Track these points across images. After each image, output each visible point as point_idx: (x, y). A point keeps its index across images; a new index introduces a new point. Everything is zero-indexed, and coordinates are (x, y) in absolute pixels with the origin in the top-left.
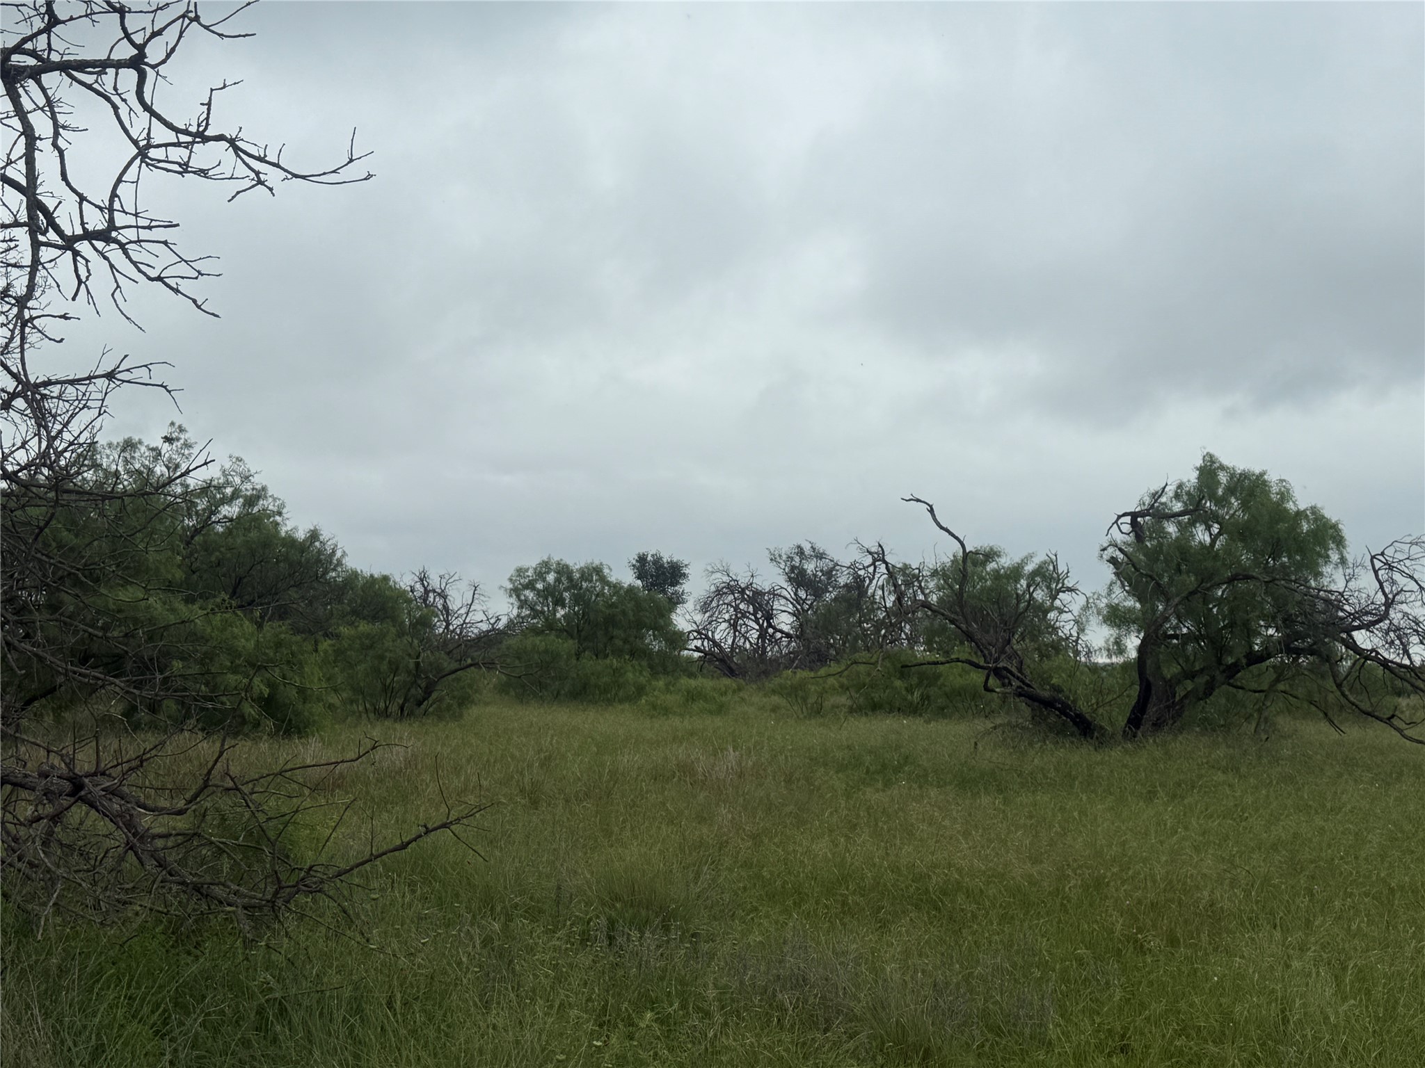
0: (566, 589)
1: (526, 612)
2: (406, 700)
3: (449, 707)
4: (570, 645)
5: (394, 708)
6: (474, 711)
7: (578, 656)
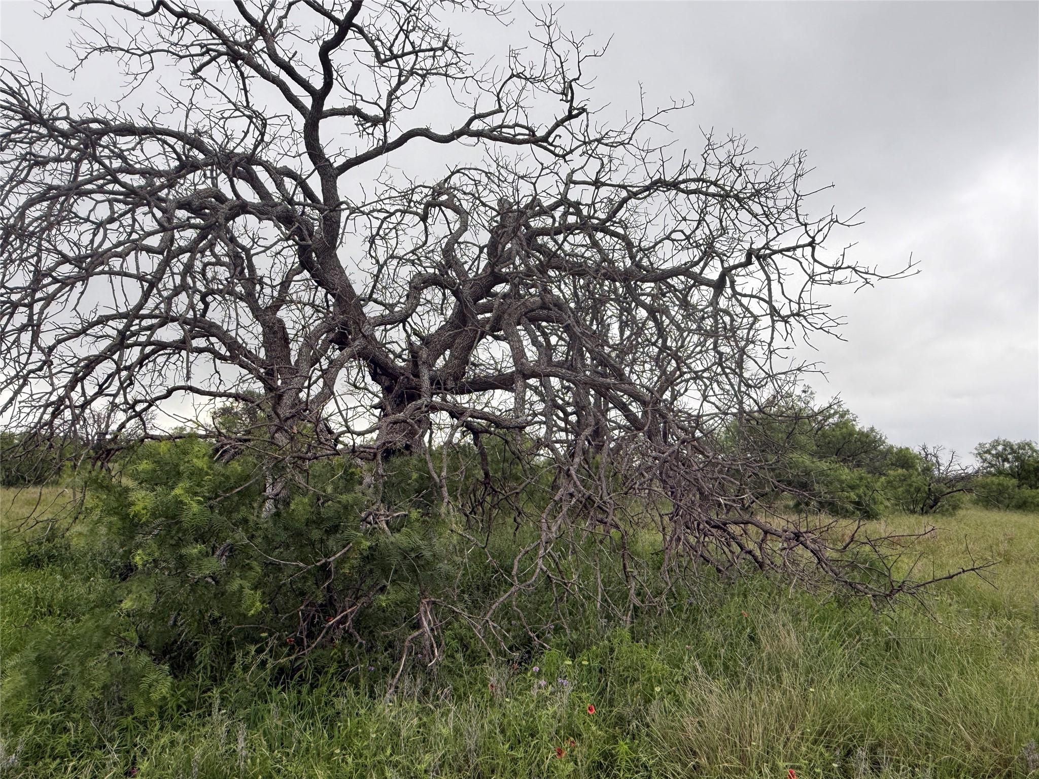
0: (1010, 454)
1: (986, 465)
2: (924, 505)
3: (947, 510)
4: (1015, 481)
5: (918, 509)
6: (961, 513)
7: (1019, 487)
